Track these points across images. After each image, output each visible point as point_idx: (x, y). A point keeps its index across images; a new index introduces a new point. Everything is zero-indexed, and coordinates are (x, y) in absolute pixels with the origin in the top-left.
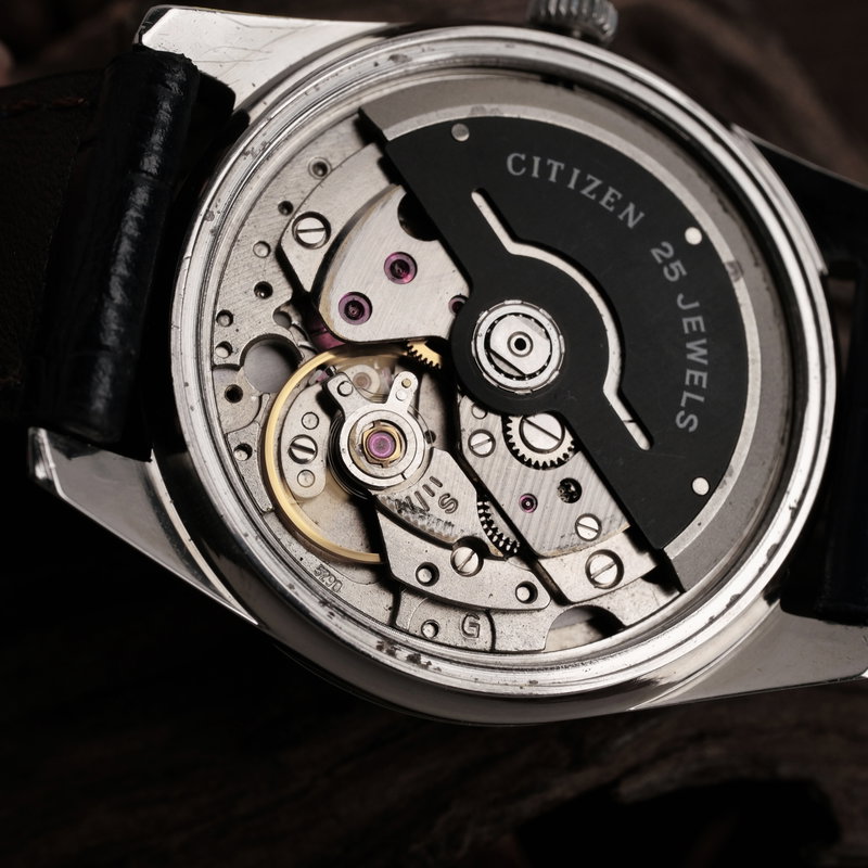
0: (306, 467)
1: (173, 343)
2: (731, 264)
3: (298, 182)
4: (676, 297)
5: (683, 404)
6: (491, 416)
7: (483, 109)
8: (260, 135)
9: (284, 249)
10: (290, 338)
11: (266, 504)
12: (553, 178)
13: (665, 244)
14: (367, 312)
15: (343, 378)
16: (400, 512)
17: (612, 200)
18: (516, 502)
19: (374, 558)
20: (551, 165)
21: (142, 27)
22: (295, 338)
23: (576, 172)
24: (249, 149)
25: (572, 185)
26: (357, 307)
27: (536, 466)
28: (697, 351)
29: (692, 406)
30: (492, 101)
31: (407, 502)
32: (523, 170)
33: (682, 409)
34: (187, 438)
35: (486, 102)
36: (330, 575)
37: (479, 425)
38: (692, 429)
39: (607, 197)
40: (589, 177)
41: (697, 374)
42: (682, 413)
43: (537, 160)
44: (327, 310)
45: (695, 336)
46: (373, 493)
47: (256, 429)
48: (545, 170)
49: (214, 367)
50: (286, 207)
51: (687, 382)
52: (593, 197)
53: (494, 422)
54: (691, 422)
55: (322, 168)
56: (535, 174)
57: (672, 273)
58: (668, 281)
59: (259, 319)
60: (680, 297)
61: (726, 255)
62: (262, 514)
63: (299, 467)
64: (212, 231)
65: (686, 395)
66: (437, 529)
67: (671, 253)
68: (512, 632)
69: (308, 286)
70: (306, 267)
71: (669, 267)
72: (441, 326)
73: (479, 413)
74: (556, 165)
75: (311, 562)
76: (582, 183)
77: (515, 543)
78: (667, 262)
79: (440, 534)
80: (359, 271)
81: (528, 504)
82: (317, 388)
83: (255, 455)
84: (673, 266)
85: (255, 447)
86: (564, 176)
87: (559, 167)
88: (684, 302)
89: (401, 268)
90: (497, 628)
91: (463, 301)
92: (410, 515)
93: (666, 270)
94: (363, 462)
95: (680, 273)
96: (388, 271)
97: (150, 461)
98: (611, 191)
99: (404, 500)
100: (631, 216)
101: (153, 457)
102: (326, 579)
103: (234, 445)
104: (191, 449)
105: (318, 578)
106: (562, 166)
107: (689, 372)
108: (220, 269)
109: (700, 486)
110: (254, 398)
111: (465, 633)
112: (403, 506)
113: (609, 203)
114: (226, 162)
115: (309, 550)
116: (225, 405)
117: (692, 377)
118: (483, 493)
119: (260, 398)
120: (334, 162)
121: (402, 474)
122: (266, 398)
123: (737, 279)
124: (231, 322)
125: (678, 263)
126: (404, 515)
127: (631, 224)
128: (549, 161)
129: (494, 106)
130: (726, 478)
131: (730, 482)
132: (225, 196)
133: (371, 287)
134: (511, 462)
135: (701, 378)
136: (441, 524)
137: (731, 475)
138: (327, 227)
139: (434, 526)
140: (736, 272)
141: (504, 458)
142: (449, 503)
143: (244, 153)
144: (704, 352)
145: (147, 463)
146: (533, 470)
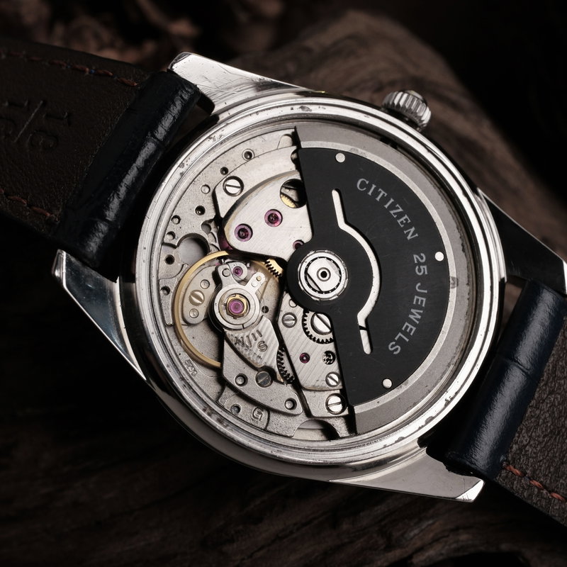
0: (196, 307)
1: (144, 225)
2: (453, 278)
3: (234, 160)
4: (417, 284)
5: (396, 339)
6: (298, 307)
7: (357, 150)
8: (220, 131)
9: (216, 192)
10: (207, 239)
11: (169, 321)
12: (378, 199)
13: (422, 255)
14: (249, 236)
15: (227, 267)
16: (236, 344)
17: (404, 222)
18: (298, 356)
19: (217, 364)
20: (380, 192)
21: (174, 61)
22: (210, 239)
23: (392, 200)
24: (213, 136)
25: (386, 206)
26: (244, 232)
27: (314, 340)
28: (415, 315)
29: (400, 341)
30: (364, 148)
31: (241, 340)
32: (365, 189)
33: (395, 341)
34: (137, 276)
35: (361, 148)
36: (193, 366)
37: (291, 310)
38: (395, 353)
39: (402, 219)
40: (398, 205)
41: (410, 326)
42: (394, 343)
43: (374, 186)
44: (229, 230)
45: (418, 307)
46: (225, 330)
47: (175, 281)
48: (376, 193)
49: (163, 243)
50: (225, 170)
51: (403, 329)
52: (395, 217)
53: (299, 311)
54: (396, 350)
55: (249, 155)
56: (370, 193)
57: (420, 270)
58: (416, 273)
59: (194, 224)
60: (419, 284)
61: (453, 272)
62: (166, 325)
63: (191, 306)
64: (181, 174)
65: (400, 334)
66: (253, 358)
67: (424, 260)
68: (278, 423)
69: (223, 215)
70: (225, 204)
71: (419, 267)
72: (286, 253)
73: (293, 304)
74: (383, 192)
75: (184, 357)
76: (392, 207)
77: (292, 377)
78: (419, 264)
79: (253, 361)
80: (251, 214)
81: (305, 358)
82: (213, 269)
83: (171, 294)
84: (422, 267)
85: (172, 290)
86: (385, 200)
87: (384, 194)
88: (419, 288)
89: (273, 218)
90: (271, 419)
91: (302, 244)
92: (240, 347)
93: (417, 268)
94: (224, 313)
95: (424, 272)
96: (267, 218)
97: (116, 282)
98: (406, 217)
99: (240, 338)
100: (411, 234)
101: (118, 281)
102: (190, 368)
103: (161, 286)
104: (137, 282)
105: (185, 366)
106: (386, 194)
107: (407, 324)
108: (181, 194)
109: (387, 383)
110: (180, 265)
111: (253, 416)
112: (238, 341)
113: (402, 222)
114: (198, 140)
115: (185, 351)
116: (163, 264)
117: (407, 327)
118: (283, 346)
119: (183, 265)
120: (257, 153)
121: (243, 325)
122: (186, 266)
123: (453, 288)
124: (179, 222)
125: (425, 267)
126: (237, 346)
127: (409, 237)
128: (380, 190)
129: (364, 151)
130: (403, 385)
131: (403, 388)
132: (193, 158)
133: (255, 224)
134: (302, 334)
135: (411, 329)
136: (256, 356)
137: (406, 385)
138: (242, 186)
139: (251, 356)
140: (454, 284)
141: (299, 331)
142: (263, 346)
143: (209, 137)
144: (419, 317)
145: (114, 283)
146: (312, 341)
